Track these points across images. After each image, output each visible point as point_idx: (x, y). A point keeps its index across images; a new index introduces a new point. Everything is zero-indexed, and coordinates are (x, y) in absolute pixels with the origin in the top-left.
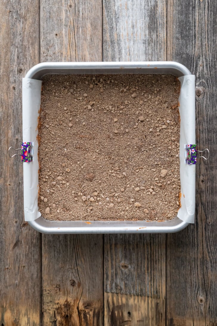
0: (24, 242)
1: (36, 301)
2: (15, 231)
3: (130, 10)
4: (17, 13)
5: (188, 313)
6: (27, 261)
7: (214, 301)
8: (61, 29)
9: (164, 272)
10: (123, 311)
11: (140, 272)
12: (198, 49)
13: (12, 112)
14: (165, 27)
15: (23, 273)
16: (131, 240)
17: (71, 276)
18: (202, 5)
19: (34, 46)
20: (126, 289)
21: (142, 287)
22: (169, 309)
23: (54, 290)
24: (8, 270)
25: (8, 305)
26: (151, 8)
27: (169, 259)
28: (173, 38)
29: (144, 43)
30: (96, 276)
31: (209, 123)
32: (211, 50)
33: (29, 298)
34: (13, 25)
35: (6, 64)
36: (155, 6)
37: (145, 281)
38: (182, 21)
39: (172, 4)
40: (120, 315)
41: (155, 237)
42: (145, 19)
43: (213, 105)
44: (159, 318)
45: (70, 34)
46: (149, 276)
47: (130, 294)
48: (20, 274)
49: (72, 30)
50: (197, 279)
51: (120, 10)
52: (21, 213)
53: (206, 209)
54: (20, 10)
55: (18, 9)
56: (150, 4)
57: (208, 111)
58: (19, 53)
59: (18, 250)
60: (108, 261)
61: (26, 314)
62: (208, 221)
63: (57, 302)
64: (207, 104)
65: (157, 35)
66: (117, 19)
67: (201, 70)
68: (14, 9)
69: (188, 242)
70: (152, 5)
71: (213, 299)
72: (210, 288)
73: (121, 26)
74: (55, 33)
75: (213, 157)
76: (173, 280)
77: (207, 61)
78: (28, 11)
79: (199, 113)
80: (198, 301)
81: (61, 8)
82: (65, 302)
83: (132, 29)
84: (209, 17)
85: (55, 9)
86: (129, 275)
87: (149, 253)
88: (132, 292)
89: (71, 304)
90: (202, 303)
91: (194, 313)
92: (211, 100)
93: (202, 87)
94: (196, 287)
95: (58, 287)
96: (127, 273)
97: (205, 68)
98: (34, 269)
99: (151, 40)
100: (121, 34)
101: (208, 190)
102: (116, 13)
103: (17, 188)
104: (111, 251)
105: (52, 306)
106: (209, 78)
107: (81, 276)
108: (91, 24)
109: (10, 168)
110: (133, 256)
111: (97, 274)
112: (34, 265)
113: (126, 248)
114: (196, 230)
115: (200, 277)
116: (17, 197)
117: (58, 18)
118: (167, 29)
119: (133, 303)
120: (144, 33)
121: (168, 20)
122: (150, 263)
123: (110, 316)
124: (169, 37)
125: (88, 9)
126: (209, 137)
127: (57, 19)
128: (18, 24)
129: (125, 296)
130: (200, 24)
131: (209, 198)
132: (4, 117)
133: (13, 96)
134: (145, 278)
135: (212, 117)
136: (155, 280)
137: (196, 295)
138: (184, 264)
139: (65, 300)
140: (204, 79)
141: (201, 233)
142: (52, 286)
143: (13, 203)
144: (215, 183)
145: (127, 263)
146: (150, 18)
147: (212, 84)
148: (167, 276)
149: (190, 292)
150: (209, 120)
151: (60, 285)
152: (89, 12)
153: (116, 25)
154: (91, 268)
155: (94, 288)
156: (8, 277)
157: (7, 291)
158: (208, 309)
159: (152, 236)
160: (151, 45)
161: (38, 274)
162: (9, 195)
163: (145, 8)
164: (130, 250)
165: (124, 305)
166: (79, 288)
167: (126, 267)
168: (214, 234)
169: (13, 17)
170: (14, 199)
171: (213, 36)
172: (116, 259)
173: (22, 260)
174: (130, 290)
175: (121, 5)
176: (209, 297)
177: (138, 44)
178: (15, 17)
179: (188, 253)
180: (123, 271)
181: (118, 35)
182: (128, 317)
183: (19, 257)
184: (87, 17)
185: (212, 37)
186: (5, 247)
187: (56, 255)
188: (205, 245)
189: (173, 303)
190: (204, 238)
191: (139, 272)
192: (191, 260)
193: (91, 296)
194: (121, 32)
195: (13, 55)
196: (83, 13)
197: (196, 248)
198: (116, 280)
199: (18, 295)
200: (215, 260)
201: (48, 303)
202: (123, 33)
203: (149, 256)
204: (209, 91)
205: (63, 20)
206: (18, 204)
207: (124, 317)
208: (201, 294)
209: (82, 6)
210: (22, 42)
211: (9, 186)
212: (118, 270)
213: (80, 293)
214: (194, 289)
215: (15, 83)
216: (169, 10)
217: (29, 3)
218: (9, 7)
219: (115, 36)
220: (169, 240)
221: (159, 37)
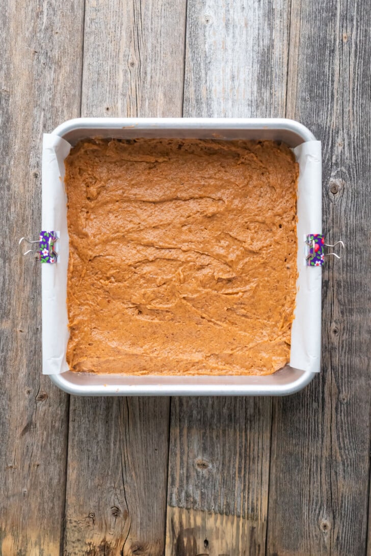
0: (39, 426)
1: (56, 523)
2: (26, 407)
3: (230, 51)
4: (47, 56)
5: (302, 546)
6: (43, 457)
7: (346, 528)
8: (116, 99)
9: (266, 478)
10: (197, 538)
11: (227, 476)
12: (337, 118)
13: (31, 214)
14: (285, 81)
15: (36, 475)
16: (215, 423)
17: (114, 500)
18: (346, 48)
19: (71, 109)
20: (203, 502)
21: (228, 500)
22: (271, 537)
23: (85, 521)
24: (11, 470)
25: (8, 528)
26: (264, 49)
27: (275, 456)
28: (297, 99)
29: (250, 105)
30: (154, 502)
31: (350, 238)
32: (357, 121)
33: (43, 517)
34: (38, 75)
35: (25, 136)
36: (270, 47)
37: (234, 491)
38: (313, 72)
39: (298, 45)
40: (191, 545)
41: (254, 419)
42: (252, 67)
43: (356, 208)
44: (255, 552)
45: (129, 110)
46: (241, 483)
47: (209, 510)
48: (31, 477)
49: (132, 103)
50: (319, 490)
51: (213, 50)
52: (37, 379)
53: (340, 378)
54: (51, 51)
55: (49, 50)
56: (261, 42)
57: (348, 218)
58: (47, 119)
59: (29, 438)
60: (176, 455)
61: (38, 543)
62: (341, 396)
63: (88, 541)
64: (348, 206)
65: (271, 94)
66: (208, 65)
67: (340, 151)
68: (42, 49)
69: (306, 429)
70: (264, 44)
71: (345, 525)
72: (339, 506)
73: (214, 77)
74: (105, 105)
75: (354, 293)
76: (281, 490)
77: (350, 139)
78: (64, 52)
79: (334, 221)
80: (319, 526)
81: (117, 67)
82: (102, 542)
83: (230, 83)
84: (357, 68)
85: (107, 68)
86: (208, 479)
87: (242, 446)
88: (213, 508)
89: (111, 547)
90: (326, 531)
91: (312, 546)
92: (354, 201)
93: (341, 180)
94: (317, 503)
95: (91, 516)
96: (206, 475)
97: (346, 148)
98: (55, 470)
99: (260, 101)
100: (213, 89)
101: (342, 347)
102: (206, 55)
103: (33, 336)
104: (182, 439)
105: (79, 548)
106: (352, 165)
107: (129, 502)
108: (165, 95)
109: (23, 304)
110: (216, 449)
111: (156, 498)
112: (54, 464)
113: (207, 434)
114: (320, 411)
115: (325, 487)
116: (32, 351)
117: (112, 83)
118: (287, 84)
119: (213, 526)
120: (250, 89)
121: (289, 69)
122: (243, 461)
123: (175, 544)
124: (290, 97)
125: (160, 70)
126: (348, 261)
127: (110, 84)
128: (47, 73)
129: (201, 513)
130: (341, 78)
131: (345, 359)
132: (18, 221)
133: (33, 187)
134: (235, 486)
135: (355, 229)
136: (251, 490)
137: (316, 516)
138: (299, 465)
139: (101, 540)
140: (344, 166)
141: (330, 415)
142: (82, 514)
143: (25, 360)
144: (354, 336)
145: (207, 460)
146: (261, 66)
147: (357, 175)
148: (271, 484)
149: (307, 511)
150: (350, 233)
151: (94, 514)
152: (163, 74)
153: (206, 74)
154: (146, 488)
155: (150, 521)
156: (12, 482)
157: (9, 503)
158: (335, 541)
159: (249, 417)
160: (261, 109)
161: (60, 480)
162: (19, 348)
163: (254, 49)
164: (212, 438)
165: (199, 528)
166: (125, 520)
167: (204, 466)
168: (350, 418)
169: (39, 62)
170: (27, 355)
171: (362, 97)
172: (188, 453)
173: (35, 455)
174: (209, 504)
175: (215, 42)
176: (338, 521)
177: (240, 106)
178: (42, 61)
179: (307, 447)
180: (200, 472)
181: (208, 90)
182: (205, 548)
183: (30, 450)
184: (157, 83)
185: (359, 100)
186: (9, 433)
187: (90, 464)
188: (334, 436)
189: (278, 528)
190: (334, 425)
191: (225, 475)
192: (311, 459)
193: (145, 534)
194: (212, 85)
195: (36, 123)
196: (153, 77)
197: (321, 440)
198: (187, 487)
199: (26, 511)
200: (351, 461)
201: (74, 542)
202: (217, 88)
203: (243, 451)
204: (352, 187)
205: (120, 86)
206: (33, 363)
207: (198, 548)
208: (325, 515)
209: (152, 64)
210: (53, 102)
211: (19, 334)
212: (191, 470)
213: (126, 528)
214: (314, 506)
215: (37, 167)
216: (291, 53)
217: (67, 41)
218: (33, 45)
219: (204, 93)
220: (276, 424)
221: (273, 97)
